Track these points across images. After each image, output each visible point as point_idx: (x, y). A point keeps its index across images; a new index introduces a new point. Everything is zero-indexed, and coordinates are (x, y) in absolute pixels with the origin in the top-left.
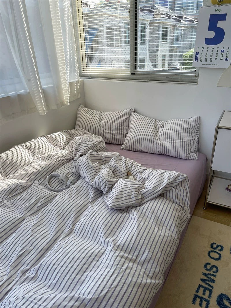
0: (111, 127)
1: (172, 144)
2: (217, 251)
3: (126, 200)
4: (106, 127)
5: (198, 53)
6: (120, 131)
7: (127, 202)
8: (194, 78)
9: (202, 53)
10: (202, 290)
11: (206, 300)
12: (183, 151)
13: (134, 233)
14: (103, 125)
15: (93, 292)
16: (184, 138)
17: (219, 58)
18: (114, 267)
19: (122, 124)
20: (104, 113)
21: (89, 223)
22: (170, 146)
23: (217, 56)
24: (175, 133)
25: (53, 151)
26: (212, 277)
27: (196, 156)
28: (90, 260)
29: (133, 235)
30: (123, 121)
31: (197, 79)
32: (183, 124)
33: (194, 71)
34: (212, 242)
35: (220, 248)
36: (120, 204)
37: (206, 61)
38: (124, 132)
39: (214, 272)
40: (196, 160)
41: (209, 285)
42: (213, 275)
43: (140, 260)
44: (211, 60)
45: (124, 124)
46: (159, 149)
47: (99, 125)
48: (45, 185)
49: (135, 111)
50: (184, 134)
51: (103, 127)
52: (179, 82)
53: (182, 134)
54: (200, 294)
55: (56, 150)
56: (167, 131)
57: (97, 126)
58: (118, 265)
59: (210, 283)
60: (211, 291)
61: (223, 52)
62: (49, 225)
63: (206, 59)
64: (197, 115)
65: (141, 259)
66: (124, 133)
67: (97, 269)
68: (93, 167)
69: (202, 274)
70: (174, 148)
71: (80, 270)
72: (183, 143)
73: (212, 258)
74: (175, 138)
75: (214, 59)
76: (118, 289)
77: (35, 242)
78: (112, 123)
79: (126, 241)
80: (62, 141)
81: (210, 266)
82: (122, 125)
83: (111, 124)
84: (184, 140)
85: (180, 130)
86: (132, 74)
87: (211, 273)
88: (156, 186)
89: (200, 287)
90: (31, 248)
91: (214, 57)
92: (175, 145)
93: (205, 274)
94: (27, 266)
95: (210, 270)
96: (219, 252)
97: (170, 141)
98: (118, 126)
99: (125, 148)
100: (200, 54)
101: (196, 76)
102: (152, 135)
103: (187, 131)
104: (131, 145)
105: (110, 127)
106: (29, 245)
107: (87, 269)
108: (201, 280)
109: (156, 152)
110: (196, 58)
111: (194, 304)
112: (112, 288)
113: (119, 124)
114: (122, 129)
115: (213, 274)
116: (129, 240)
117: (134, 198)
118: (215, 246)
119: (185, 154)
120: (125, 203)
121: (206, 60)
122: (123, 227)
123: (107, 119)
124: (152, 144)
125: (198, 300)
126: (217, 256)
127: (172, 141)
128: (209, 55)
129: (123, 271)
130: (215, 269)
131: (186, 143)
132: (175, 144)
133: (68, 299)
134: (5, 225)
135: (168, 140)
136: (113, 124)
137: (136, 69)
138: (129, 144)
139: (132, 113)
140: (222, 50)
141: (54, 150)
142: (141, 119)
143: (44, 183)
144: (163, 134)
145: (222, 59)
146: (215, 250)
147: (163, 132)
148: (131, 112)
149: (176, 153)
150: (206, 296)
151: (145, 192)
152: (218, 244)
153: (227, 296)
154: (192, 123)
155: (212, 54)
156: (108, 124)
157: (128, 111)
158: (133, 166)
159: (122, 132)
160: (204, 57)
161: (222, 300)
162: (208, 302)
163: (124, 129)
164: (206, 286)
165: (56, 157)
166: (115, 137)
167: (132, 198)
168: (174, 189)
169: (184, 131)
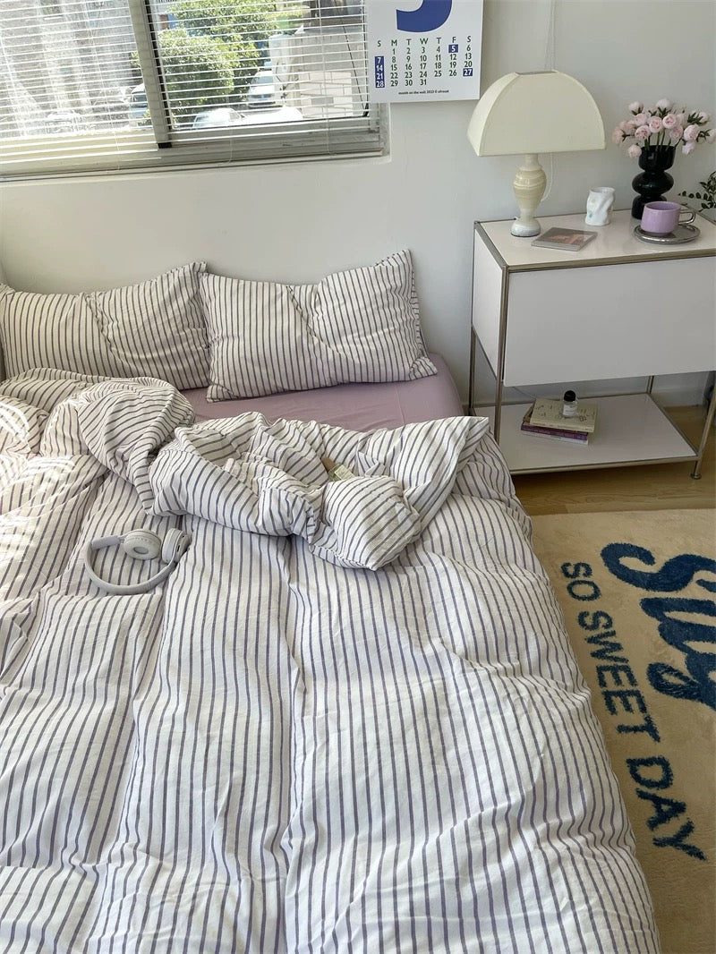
0: (150, 338)
1: (366, 347)
2: (581, 578)
3: (393, 532)
4: (131, 340)
5: (382, 57)
6: (185, 344)
7: (400, 539)
8: (368, 138)
9: (394, 59)
10: (608, 676)
11: (631, 693)
12: (399, 358)
13: (478, 606)
14: (117, 339)
15: (513, 783)
16: (390, 322)
17: (446, 68)
18: (506, 705)
19: (184, 319)
20: (101, 297)
21: (342, 634)
22: (361, 353)
23: (438, 65)
24: (363, 312)
25: (13, 469)
26: (610, 639)
27: (431, 364)
28: (432, 718)
29: (479, 612)
30: (183, 311)
31: (376, 139)
32: (375, 282)
33: (363, 116)
34: (560, 565)
35: (583, 570)
36: (389, 550)
37: (409, 83)
38: (197, 344)
39: (606, 627)
40: (434, 374)
41: (616, 659)
42: (607, 635)
43: (530, 663)
44: (424, 78)
45: (190, 318)
46: (332, 371)
47: (102, 341)
48: (84, 586)
49: (209, 271)
50: (387, 310)
51: (119, 345)
52: (328, 154)
53: (381, 311)
54: (611, 686)
55: (18, 463)
56: (337, 310)
57: (98, 345)
58: (509, 695)
59: (615, 654)
60: (627, 669)
61: (457, 51)
62: (226, 691)
63: (409, 75)
64: (401, 249)
65: (529, 659)
66: (200, 348)
67: (466, 730)
68: (232, 477)
69: (586, 642)
70: (375, 357)
71: (432, 752)
72: (393, 335)
73: (584, 598)
74: (367, 330)
75: (431, 74)
76: (554, 744)
77: (233, 752)
78: (146, 324)
79: (474, 634)
80: (17, 428)
81: (591, 616)
82: (185, 323)
83: (148, 329)
84: (392, 328)
85: (373, 300)
86: (162, 146)
87: (602, 630)
88: (437, 470)
89: (604, 672)
90: (238, 773)
91: (430, 68)
92: (373, 348)
93: (591, 640)
94: (266, 826)
95: (595, 626)
96: (587, 579)
97: (357, 340)
98: (174, 329)
99: (220, 396)
100: (388, 63)
101: (370, 131)
102: (298, 334)
103: (391, 300)
104: (240, 381)
105: (143, 339)
106: (225, 767)
107: (443, 744)
108: (594, 655)
109: (325, 380)
110: (377, 76)
111: (616, 714)
112: (544, 750)
113: (173, 324)
114: (190, 336)
115: (606, 631)
116: (478, 627)
117: (408, 521)
118: (571, 570)
119: (407, 367)
120: (397, 542)
121: (408, 79)
122: (433, 603)
123: (126, 315)
124: (308, 362)
125: (617, 701)
126: (589, 590)
127: (363, 339)
128: (415, 63)
129: (529, 703)
130: (603, 620)
131: (398, 334)
132: (371, 343)
133: (474, 832)
134: (87, 754)
135: (350, 337)
136: (153, 325)
137: (170, 127)
138: (233, 380)
139: (205, 279)
140: (450, 46)
141: (15, 466)
142: (241, 291)
143: (80, 583)
144: (327, 323)
145: (455, 73)
146: (577, 579)
147: (326, 318)
148: (196, 274)
149: (383, 368)
150: (626, 686)
151: (418, 495)
152: (573, 562)
153: (663, 666)
154: (397, 274)
155: (424, 58)
156: (135, 330)
157: (188, 275)
158: (327, 437)
159: (193, 348)
160: (401, 70)
161: (659, 677)
162: (637, 694)
163: (195, 335)
164: (611, 663)
165: (45, 485)
166: (173, 368)
167: (402, 523)
168: (472, 464)
169: (386, 301)
